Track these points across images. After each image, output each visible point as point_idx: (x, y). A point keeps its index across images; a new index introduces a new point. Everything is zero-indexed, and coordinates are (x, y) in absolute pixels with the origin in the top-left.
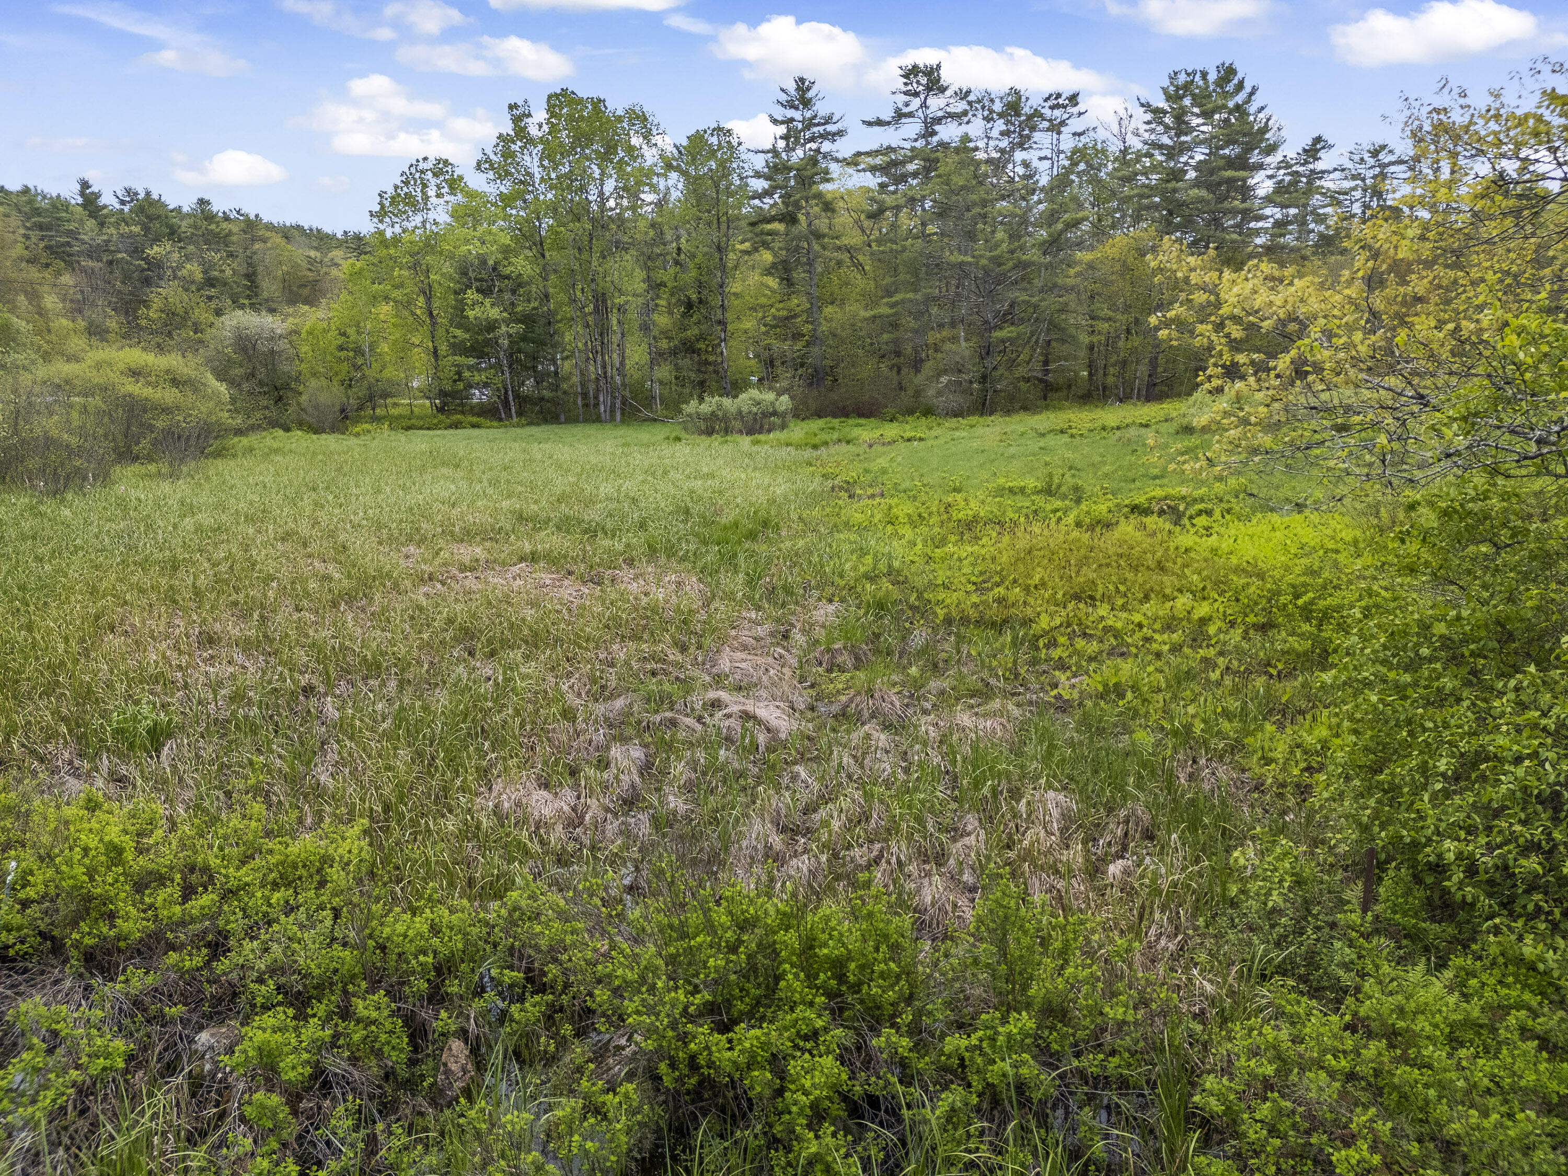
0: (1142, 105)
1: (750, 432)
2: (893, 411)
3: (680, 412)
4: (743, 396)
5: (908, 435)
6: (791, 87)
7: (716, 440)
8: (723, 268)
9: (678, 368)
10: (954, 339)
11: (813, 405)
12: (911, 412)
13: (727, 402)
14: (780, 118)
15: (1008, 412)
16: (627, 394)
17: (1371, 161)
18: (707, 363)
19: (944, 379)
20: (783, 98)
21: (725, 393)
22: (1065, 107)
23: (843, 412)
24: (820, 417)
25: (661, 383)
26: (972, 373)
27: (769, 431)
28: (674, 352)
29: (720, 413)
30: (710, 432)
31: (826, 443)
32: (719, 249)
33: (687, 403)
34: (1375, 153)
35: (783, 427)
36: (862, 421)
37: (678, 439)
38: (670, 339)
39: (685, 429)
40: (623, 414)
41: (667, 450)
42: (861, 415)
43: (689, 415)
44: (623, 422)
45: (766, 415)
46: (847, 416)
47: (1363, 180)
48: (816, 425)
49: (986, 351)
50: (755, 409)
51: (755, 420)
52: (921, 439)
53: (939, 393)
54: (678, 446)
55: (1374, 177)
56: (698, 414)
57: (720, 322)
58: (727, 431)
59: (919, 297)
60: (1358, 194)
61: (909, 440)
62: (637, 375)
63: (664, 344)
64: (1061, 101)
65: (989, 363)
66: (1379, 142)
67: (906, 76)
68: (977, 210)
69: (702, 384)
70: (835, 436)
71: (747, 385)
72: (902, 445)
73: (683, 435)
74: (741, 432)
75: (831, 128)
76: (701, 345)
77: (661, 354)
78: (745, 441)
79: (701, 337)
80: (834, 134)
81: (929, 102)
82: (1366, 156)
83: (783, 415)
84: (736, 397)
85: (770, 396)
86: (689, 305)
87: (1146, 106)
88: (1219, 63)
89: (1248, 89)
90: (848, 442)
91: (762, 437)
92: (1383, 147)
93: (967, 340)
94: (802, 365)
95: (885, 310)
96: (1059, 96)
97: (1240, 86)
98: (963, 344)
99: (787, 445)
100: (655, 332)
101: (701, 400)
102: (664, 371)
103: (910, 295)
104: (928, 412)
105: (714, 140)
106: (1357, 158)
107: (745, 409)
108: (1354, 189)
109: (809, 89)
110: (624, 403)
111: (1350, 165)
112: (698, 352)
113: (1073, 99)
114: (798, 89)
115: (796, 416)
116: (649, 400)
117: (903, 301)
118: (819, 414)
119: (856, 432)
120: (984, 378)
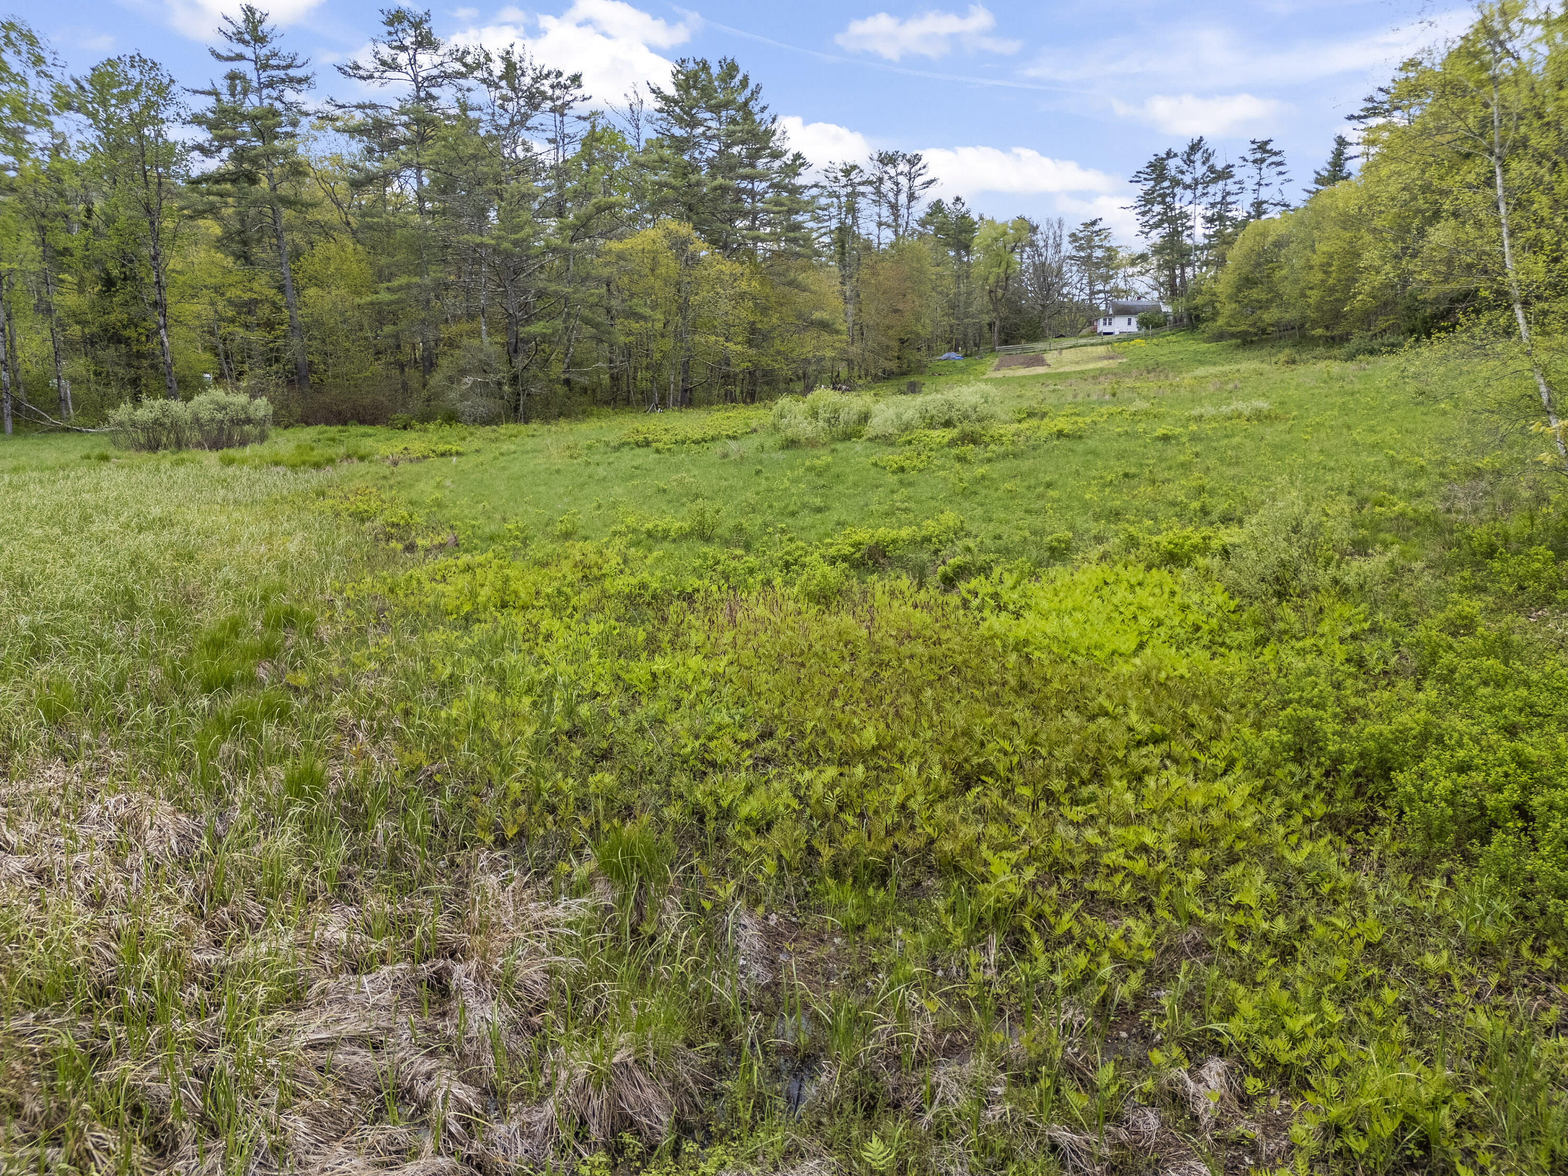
0: (653, 91)
1: (216, 445)
2: (405, 416)
3: (105, 419)
4: (198, 399)
5: (442, 448)
6: (239, 17)
7: (165, 458)
8: (156, 234)
9: (97, 362)
10: (476, 333)
11: (298, 411)
12: (426, 418)
13: (176, 406)
14: (225, 53)
15: (546, 419)
16: (21, 394)
17: (844, 181)
18: (140, 355)
19: (468, 380)
20: (230, 29)
21: (170, 394)
22: (566, 87)
23: (339, 418)
24: (308, 424)
25: (73, 380)
26: (502, 373)
27: (243, 443)
28: (91, 341)
29: (167, 421)
30: (153, 446)
31: (331, 461)
32: (148, 211)
33: (115, 407)
34: (847, 172)
35: (263, 438)
36: (369, 430)
37: (104, 458)
38: (83, 323)
39: (115, 443)
40: (16, 423)
41: (86, 477)
42: (362, 422)
43: (121, 424)
44: (16, 432)
45: (237, 422)
46: (345, 423)
47: (838, 197)
48: (308, 434)
49: (513, 349)
50: (219, 416)
51: (221, 429)
52: (458, 454)
53: (464, 397)
54: (106, 469)
55: (847, 195)
56: (134, 424)
57: (155, 304)
58: (180, 445)
59: (427, 280)
60: (834, 211)
61: (443, 455)
62: (35, 371)
63: (76, 331)
64: (562, 80)
65: (520, 361)
66: (850, 162)
67: (390, 23)
68: (491, 185)
69: (135, 382)
70: (342, 450)
71: (202, 387)
72: (438, 462)
73: (111, 451)
74: (199, 445)
75: (292, 72)
76: (130, 333)
77: (70, 343)
78: (211, 458)
79: (132, 323)
80: (300, 81)
81: (418, 57)
82: (840, 174)
83: (262, 422)
84: (188, 399)
85: (242, 399)
86: (109, 283)
87: (657, 92)
88: (721, 57)
89: (752, 85)
90: (362, 458)
91: (232, 452)
92: (854, 167)
93: (489, 334)
94: (277, 360)
95: (385, 296)
96: (559, 74)
97: (745, 83)
98: (486, 340)
99: (277, 464)
100: (59, 313)
101: (137, 401)
102: (78, 366)
103: (416, 280)
104: (452, 418)
105: (135, 74)
106: (831, 175)
107: (205, 415)
108: (832, 205)
109: (261, 22)
110: (17, 407)
111: (825, 182)
112: (127, 341)
113: (576, 79)
114: (247, 20)
115: (277, 423)
116: (57, 404)
117: (409, 286)
118: (307, 420)
119: (367, 445)
120: (515, 379)
